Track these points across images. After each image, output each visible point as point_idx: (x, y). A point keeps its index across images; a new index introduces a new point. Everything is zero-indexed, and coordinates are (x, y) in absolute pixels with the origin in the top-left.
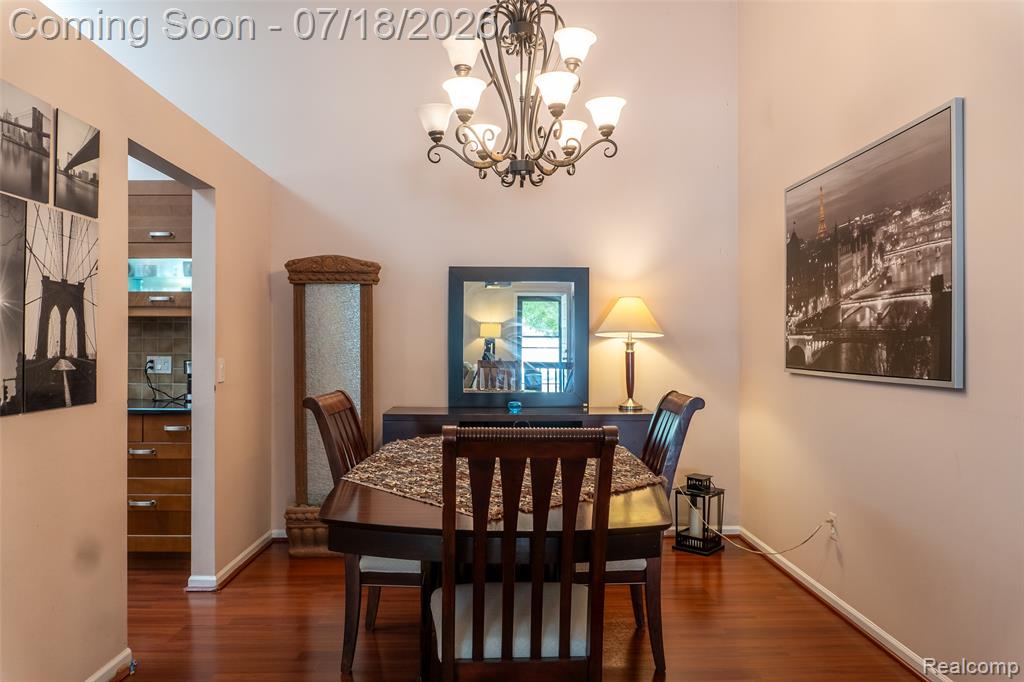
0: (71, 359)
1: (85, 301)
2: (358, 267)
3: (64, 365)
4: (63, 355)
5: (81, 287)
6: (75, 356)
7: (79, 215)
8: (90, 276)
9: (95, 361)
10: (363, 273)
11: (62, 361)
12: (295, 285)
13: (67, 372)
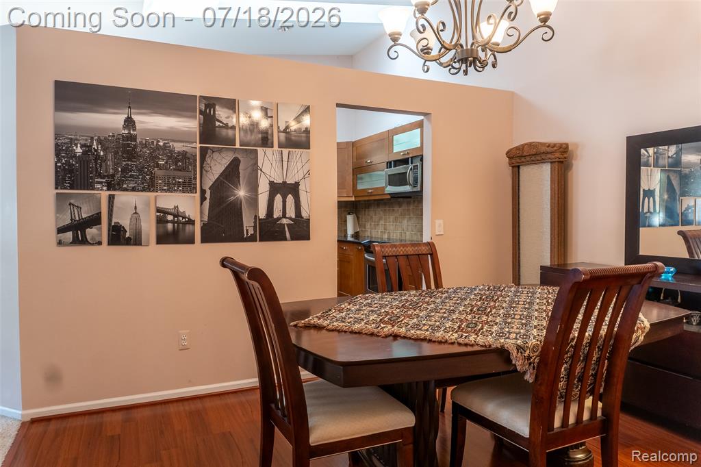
0: (291, 219)
1: (300, 191)
2: (544, 149)
3: (285, 221)
4: (284, 216)
5: (297, 185)
6: (294, 217)
7: (294, 150)
8: (304, 178)
9: (309, 220)
10: (548, 153)
11: (284, 219)
12: (513, 167)
13: (287, 225)
